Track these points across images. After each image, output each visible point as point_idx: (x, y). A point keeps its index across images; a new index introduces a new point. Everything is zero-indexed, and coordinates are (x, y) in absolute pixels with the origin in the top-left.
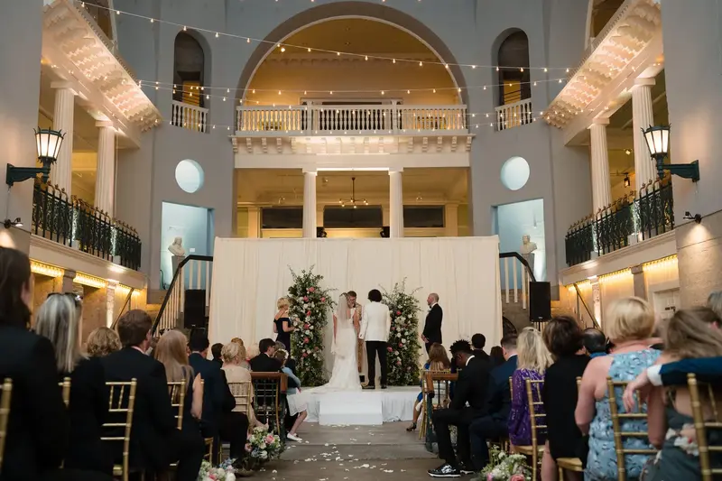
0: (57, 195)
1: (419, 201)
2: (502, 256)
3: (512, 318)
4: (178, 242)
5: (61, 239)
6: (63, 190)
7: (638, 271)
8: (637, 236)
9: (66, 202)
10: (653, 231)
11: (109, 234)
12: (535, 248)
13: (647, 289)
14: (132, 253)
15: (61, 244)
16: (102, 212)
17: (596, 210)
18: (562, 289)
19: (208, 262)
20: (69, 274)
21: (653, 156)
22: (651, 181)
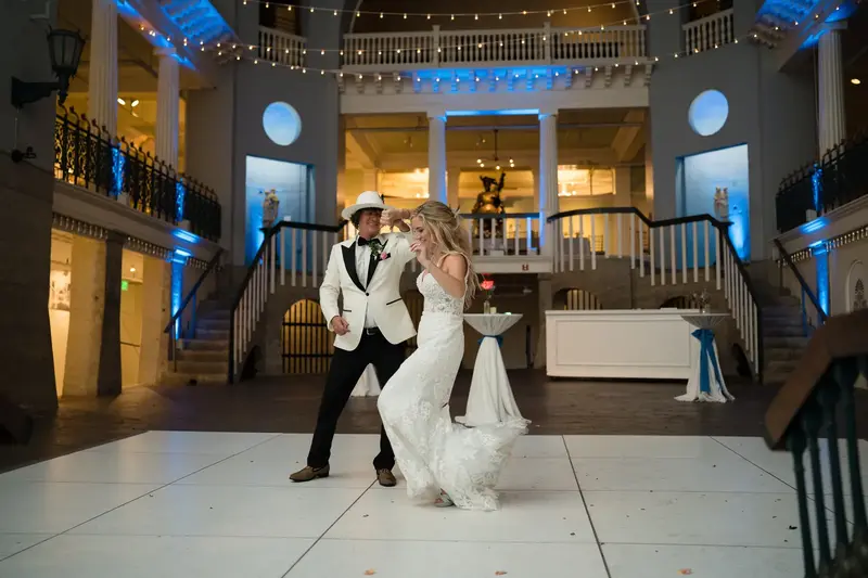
9: (108, 144)
17: (823, 152)
19: (305, 230)
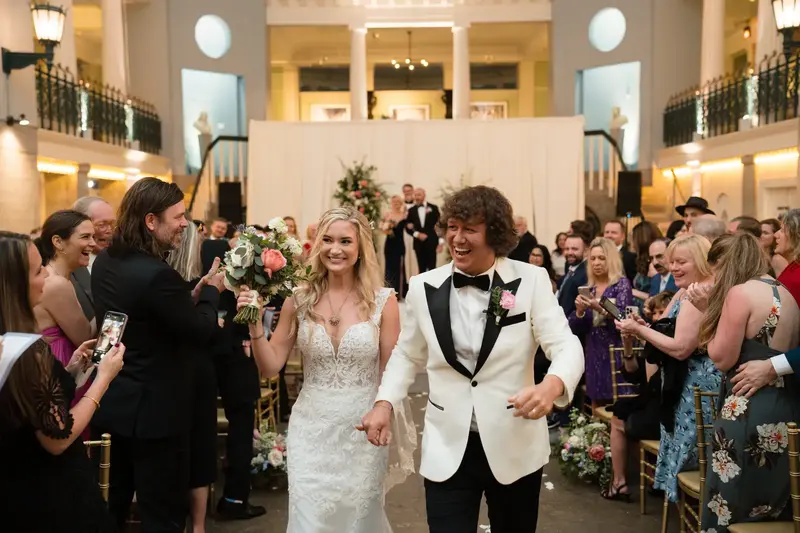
0: (61, 76)
1: (488, 58)
2: (587, 133)
3: (595, 207)
4: (203, 118)
5: (71, 129)
6: (67, 69)
7: (748, 162)
8: (751, 118)
9: (72, 84)
10: (772, 116)
11: (123, 116)
12: (625, 121)
13: (758, 185)
14: (151, 134)
15: (71, 135)
16: (113, 90)
17: (704, 81)
18: (656, 173)
19: (241, 144)
20: (84, 169)
21: (780, 31)
22: (775, 53)
